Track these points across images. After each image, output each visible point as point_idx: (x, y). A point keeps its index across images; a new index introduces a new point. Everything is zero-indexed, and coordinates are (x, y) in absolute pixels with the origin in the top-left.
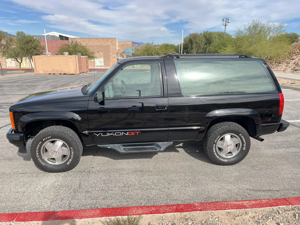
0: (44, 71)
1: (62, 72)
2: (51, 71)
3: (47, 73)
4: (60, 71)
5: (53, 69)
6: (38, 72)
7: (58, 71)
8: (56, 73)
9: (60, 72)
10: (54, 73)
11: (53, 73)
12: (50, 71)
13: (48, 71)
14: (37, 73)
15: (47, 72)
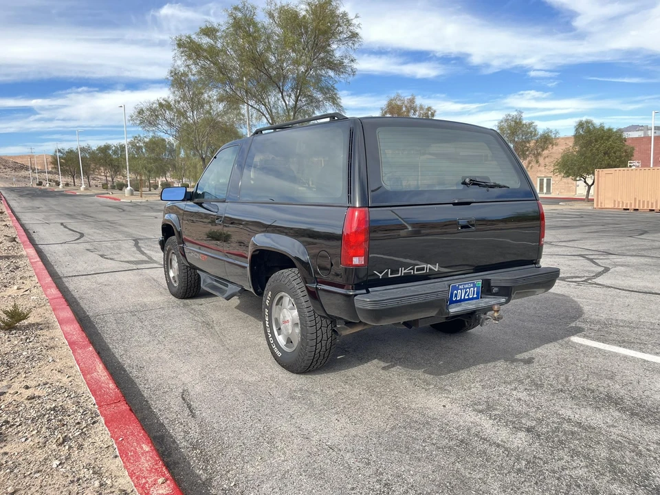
0: (615, 201)
1: (656, 207)
2: (631, 204)
3: (620, 207)
4: (652, 204)
5: (635, 199)
6: (601, 203)
7: (648, 202)
8: (641, 208)
9: (652, 206)
10: (637, 208)
11: (633, 207)
12: (627, 204)
13: (623, 202)
14: (599, 207)
15: (621, 205)
